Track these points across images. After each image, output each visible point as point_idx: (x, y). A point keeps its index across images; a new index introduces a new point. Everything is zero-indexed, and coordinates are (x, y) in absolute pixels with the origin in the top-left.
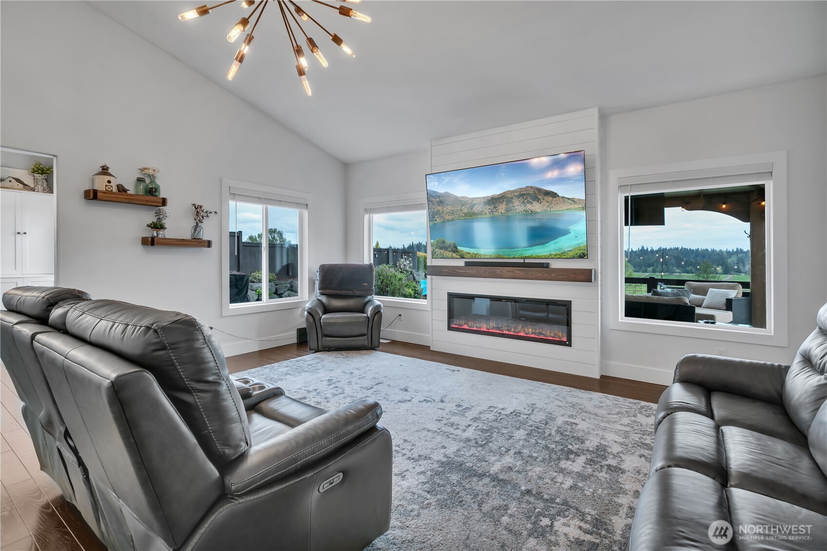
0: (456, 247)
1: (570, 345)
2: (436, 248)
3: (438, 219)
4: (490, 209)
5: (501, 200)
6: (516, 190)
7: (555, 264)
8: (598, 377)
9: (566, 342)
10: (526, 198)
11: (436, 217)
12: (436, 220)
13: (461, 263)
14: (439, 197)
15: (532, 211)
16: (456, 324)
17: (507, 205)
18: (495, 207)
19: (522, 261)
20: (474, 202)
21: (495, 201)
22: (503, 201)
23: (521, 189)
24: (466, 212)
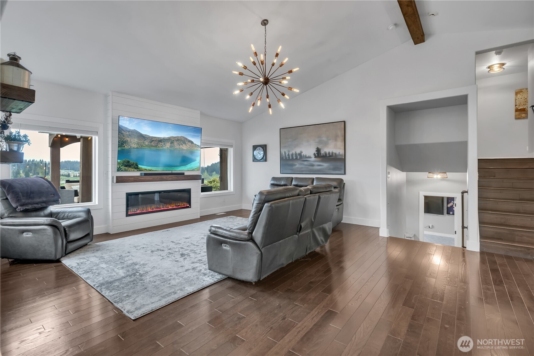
0: (137, 166)
1: (190, 207)
2: (122, 166)
3: (126, 146)
4: (161, 145)
5: (168, 141)
7: (186, 173)
8: (199, 217)
9: (189, 206)
10: (180, 142)
11: (125, 144)
12: (124, 147)
14: (129, 131)
15: (182, 149)
17: (171, 144)
18: (164, 144)
20: (152, 139)
21: (165, 141)
23: (178, 137)
24: (147, 144)
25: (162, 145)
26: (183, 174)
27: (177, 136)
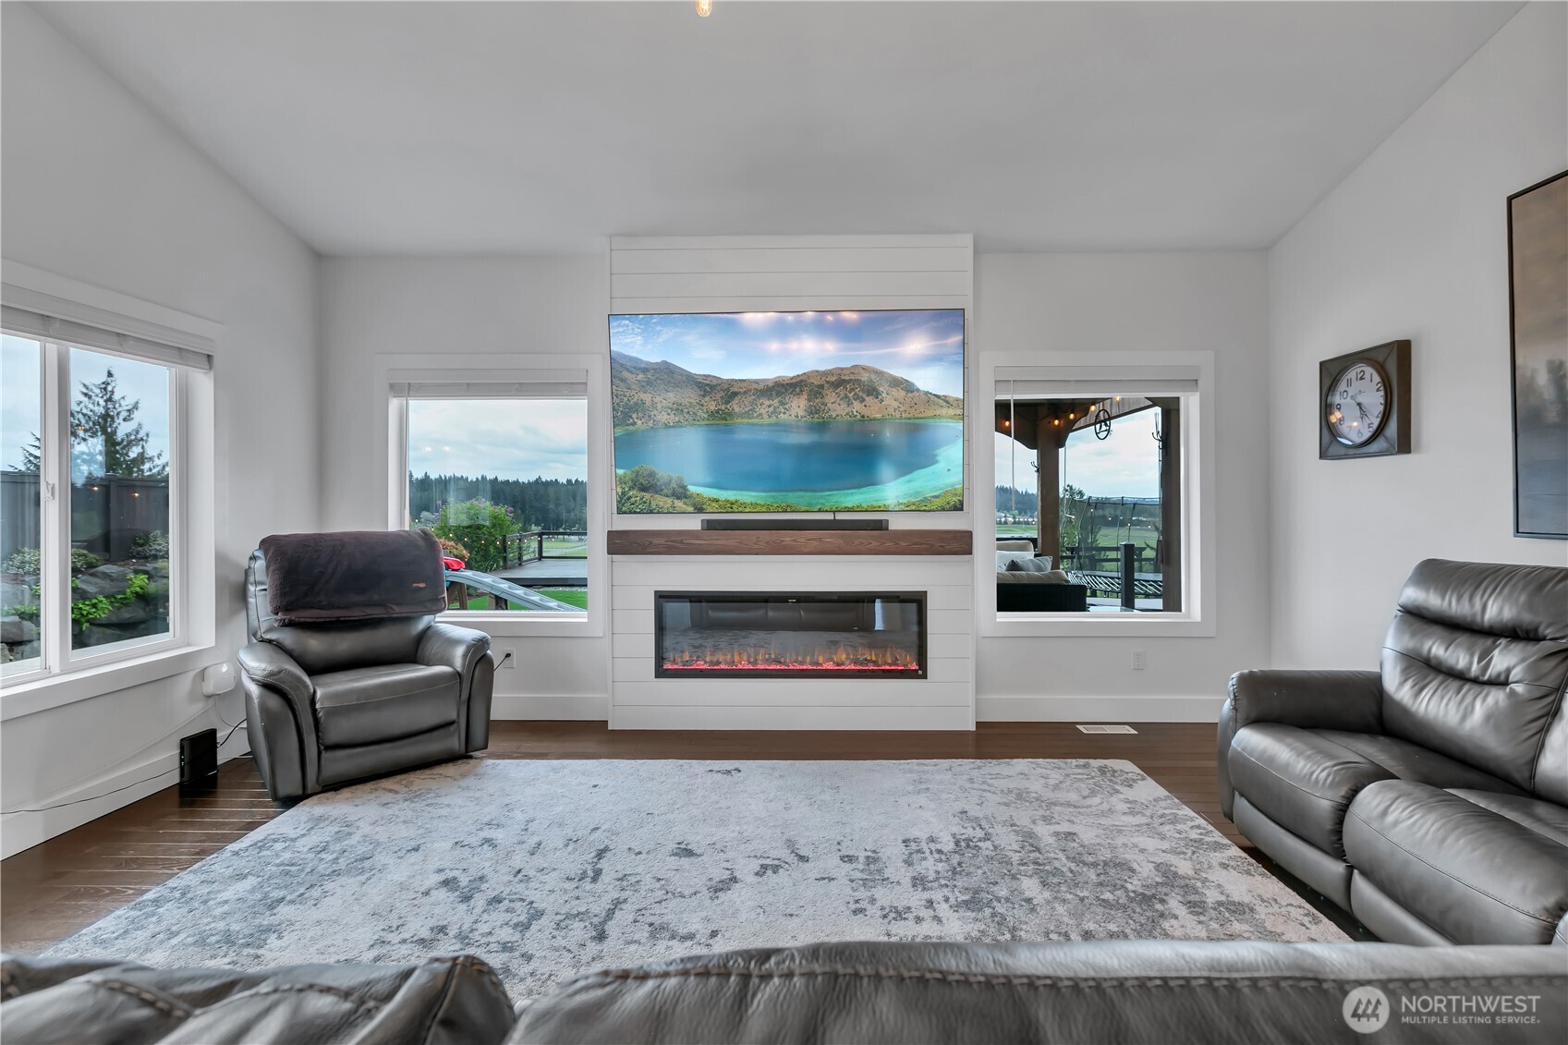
0: (683, 488)
1: (924, 676)
2: (631, 488)
3: (639, 422)
4: (770, 406)
5: (798, 389)
6: (830, 371)
7: (898, 523)
8: (972, 728)
9: (916, 671)
10: (853, 390)
11: (634, 416)
12: (634, 424)
13: (693, 523)
14: (645, 370)
15: (863, 417)
16: (674, 662)
17: (809, 400)
18: (782, 403)
19: (829, 517)
20: (732, 390)
21: (783, 390)
22: (802, 391)
23: (842, 369)
24: (713, 408)
25: (771, 409)
26: (880, 526)
27: (837, 369)
